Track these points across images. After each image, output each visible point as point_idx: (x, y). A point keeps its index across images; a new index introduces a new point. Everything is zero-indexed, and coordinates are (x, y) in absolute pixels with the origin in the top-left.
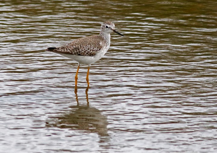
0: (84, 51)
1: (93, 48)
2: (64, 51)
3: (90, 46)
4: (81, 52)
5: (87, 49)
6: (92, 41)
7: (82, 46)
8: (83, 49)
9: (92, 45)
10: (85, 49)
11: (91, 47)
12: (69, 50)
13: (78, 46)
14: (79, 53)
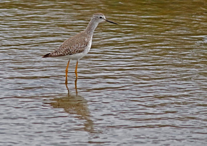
0: (74, 50)
1: (81, 46)
2: (58, 54)
3: (77, 45)
4: (72, 52)
5: (76, 48)
6: (78, 40)
7: (71, 46)
8: (73, 49)
9: (79, 44)
10: (74, 49)
11: (79, 46)
12: (62, 52)
13: (68, 47)
14: (70, 53)
